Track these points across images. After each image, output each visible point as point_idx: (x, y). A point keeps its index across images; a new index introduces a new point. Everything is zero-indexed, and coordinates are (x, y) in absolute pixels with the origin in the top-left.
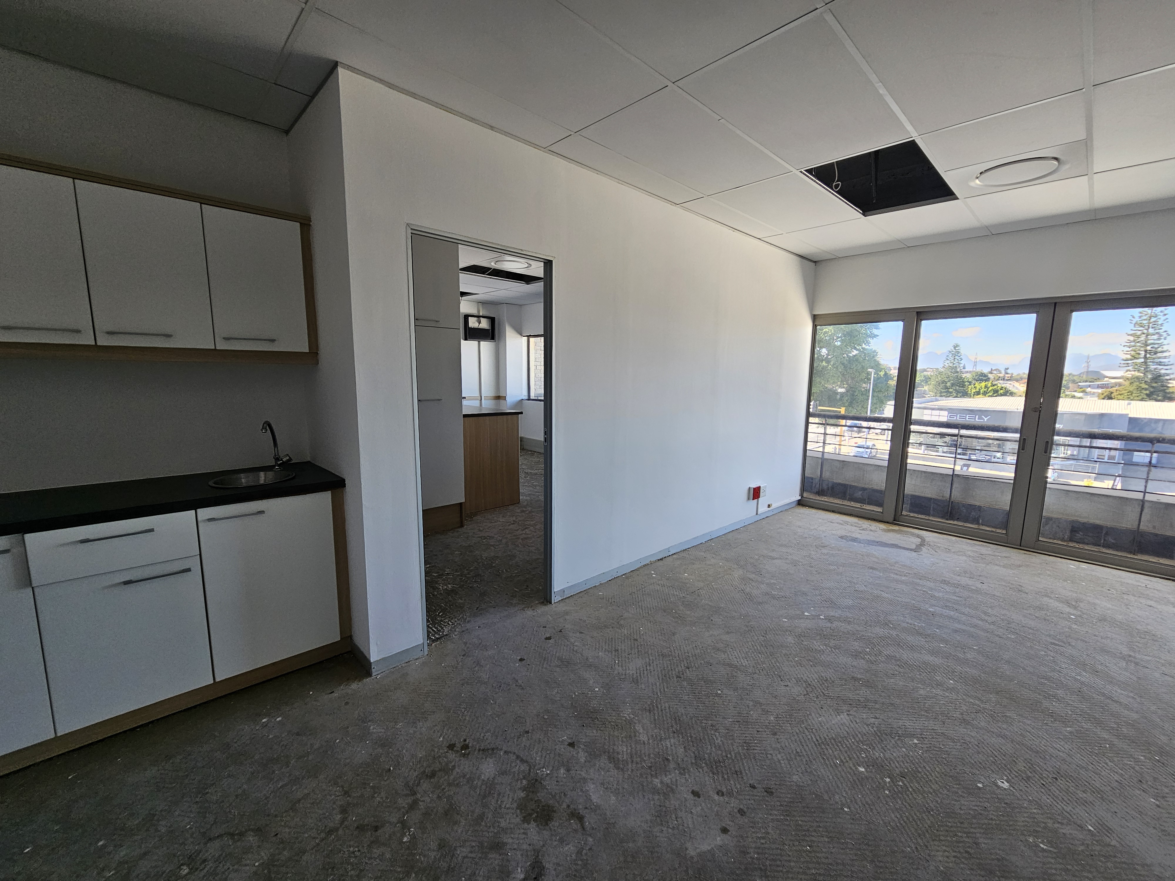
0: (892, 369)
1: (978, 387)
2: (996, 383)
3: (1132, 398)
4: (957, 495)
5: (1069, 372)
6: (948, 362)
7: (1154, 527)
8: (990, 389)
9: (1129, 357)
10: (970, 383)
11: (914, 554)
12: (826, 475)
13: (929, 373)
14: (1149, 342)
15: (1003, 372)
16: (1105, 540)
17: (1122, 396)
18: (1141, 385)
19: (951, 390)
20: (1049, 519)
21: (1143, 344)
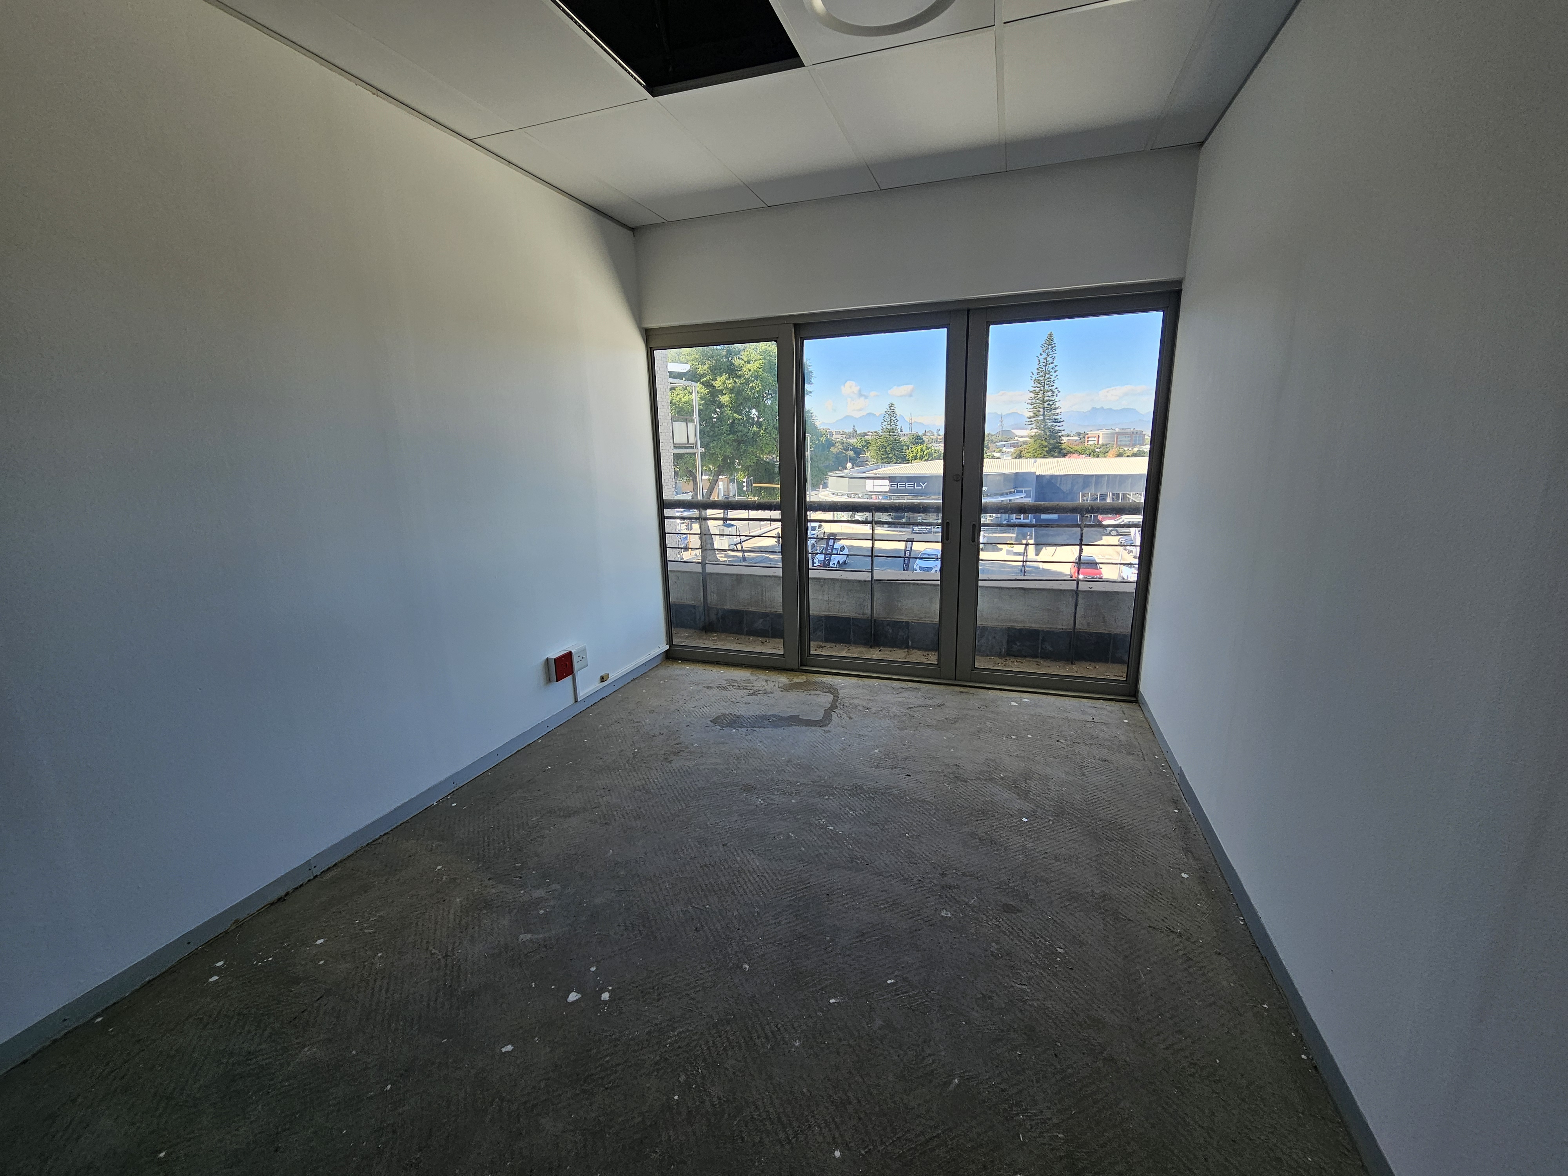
0: (834, 433)
1: (915, 451)
2: (930, 445)
3: (1036, 455)
4: (879, 611)
5: (988, 432)
6: (886, 423)
7: (1088, 624)
8: (925, 453)
9: (1032, 414)
10: (908, 446)
11: (819, 731)
12: (712, 598)
13: (869, 438)
14: (1046, 399)
15: (935, 434)
16: (1042, 648)
17: (1029, 454)
18: (1042, 442)
19: (890, 456)
20: (984, 629)
21: (1041, 401)
